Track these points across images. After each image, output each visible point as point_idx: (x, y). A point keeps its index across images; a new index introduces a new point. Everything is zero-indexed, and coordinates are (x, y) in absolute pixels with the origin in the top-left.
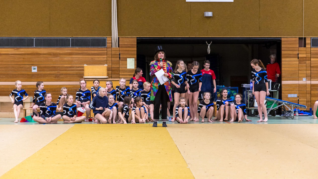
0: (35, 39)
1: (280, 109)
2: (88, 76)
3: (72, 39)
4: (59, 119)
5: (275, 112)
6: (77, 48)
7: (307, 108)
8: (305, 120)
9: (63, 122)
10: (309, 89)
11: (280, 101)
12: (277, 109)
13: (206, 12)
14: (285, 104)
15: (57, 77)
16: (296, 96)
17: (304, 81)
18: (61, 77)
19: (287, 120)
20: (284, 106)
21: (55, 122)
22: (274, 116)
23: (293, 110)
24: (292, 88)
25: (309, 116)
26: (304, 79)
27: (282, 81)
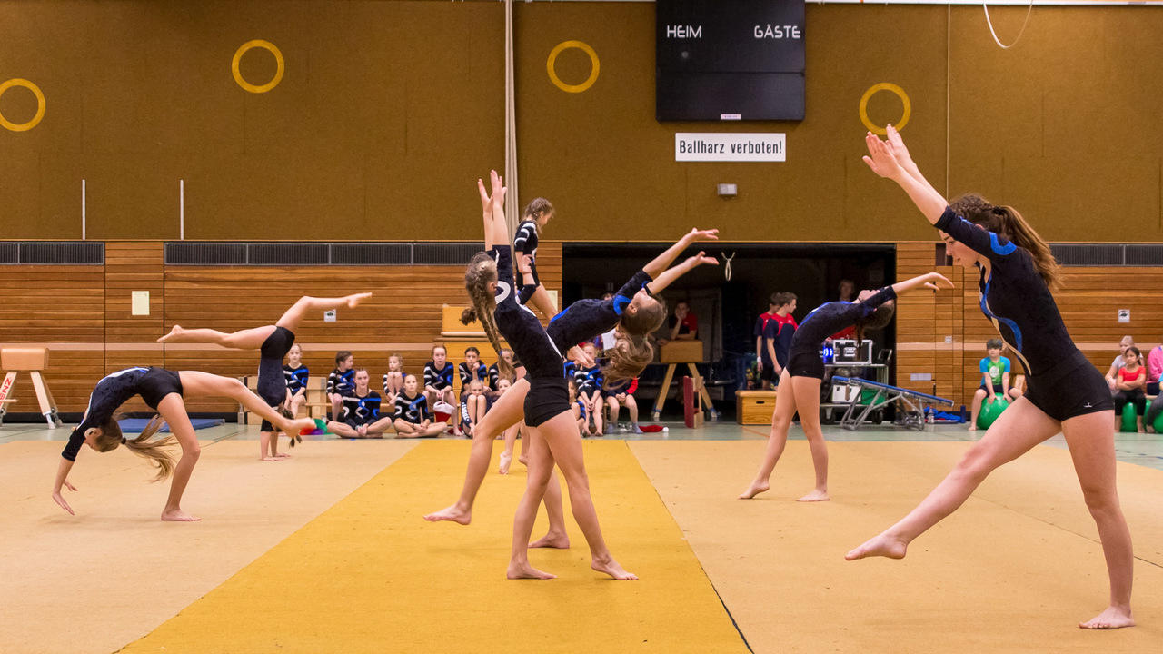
0: (332, 246)
1: (891, 407)
2: (452, 330)
3: (415, 246)
4: (385, 428)
5: (881, 414)
6: (427, 267)
7: (955, 406)
8: (951, 433)
9: (396, 435)
10: (958, 362)
11: (891, 390)
12: (885, 408)
13: (721, 185)
14: (904, 395)
15: (382, 334)
16: (928, 377)
17: (948, 344)
18: (389, 333)
19: (907, 434)
20: (900, 400)
21: (377, 435)
22: (879, 423)
23: (921, 411)
24: (920, 360)
25: (960, 424)
26: (948, 340)
27: (898, 344)
